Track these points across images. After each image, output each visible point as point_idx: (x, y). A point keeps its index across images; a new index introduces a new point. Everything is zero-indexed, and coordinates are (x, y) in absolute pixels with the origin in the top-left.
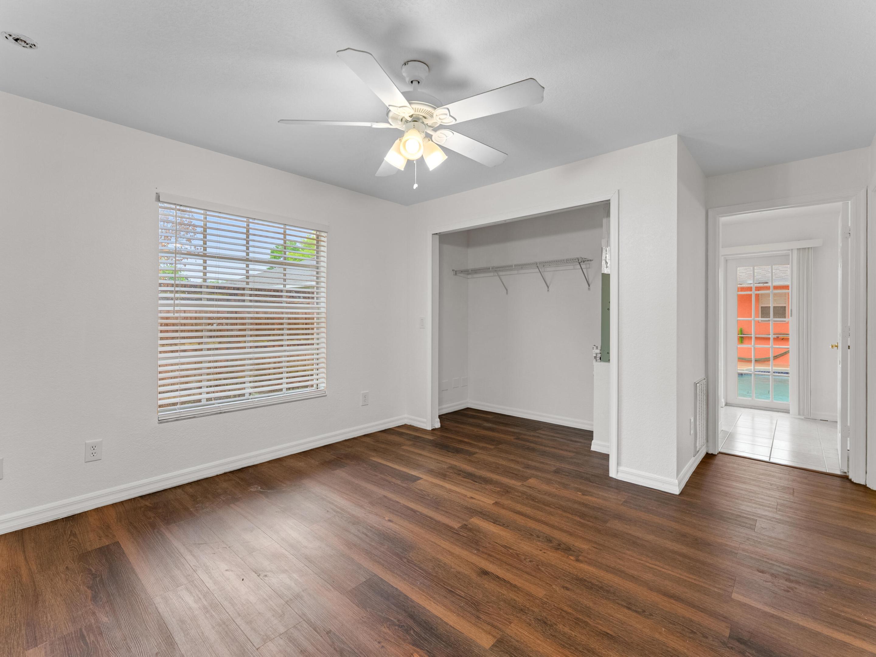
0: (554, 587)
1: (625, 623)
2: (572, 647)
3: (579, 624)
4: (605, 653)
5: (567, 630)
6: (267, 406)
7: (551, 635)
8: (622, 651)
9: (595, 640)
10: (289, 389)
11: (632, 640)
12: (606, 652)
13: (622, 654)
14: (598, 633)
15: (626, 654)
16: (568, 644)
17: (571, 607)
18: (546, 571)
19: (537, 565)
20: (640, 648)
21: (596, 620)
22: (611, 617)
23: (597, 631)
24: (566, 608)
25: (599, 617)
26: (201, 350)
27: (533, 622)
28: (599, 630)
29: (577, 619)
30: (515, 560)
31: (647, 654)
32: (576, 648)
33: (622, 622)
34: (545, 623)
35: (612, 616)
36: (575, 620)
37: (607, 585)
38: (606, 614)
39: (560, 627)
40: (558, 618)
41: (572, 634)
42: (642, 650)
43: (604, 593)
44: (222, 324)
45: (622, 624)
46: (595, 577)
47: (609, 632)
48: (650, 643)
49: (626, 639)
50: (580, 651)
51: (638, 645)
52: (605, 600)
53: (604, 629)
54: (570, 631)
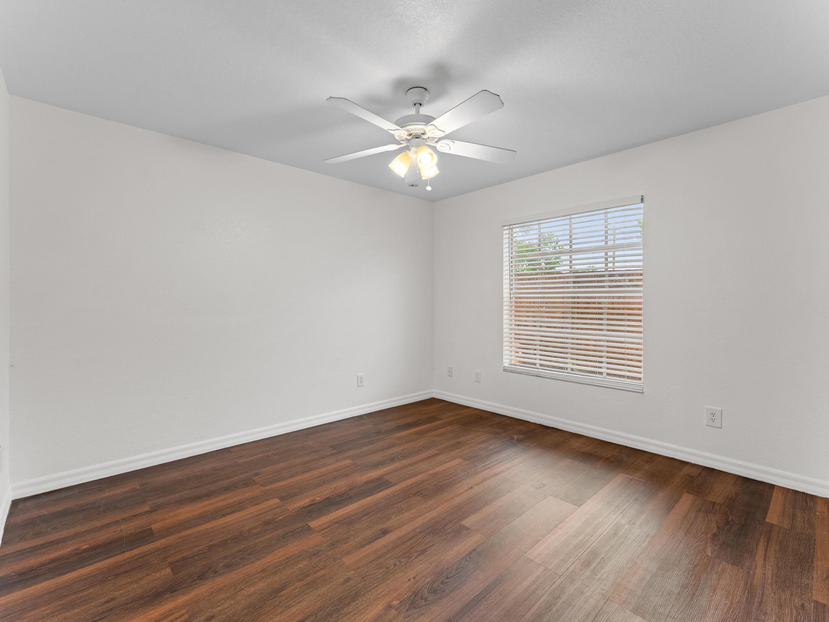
0: (353, 572)
1: (286, 609)
2: (284, 563)
3: (302, 575)
4: (268, 580)
5: (301, 565)
6: (573, 382)
7: (301, 555)
8: (262, 592)
9: (282, 579)
10: (608, 374)
11: (267, 605)
12: (268, 582)
13: (260, 591)
14: (287, 584)
15: (259, 594)
16: (289, 561)
17: (323, 576)
18: (376, 573)
19: (388, 568)
20: (257, 607)
21: (299, 588)
22: (297, 601)
23: (289, 584)
24: (322, 572)
25: (303, 592)
26: (535, 326)
27: (319, 549)
28: (289, 585)
29: (308, 575)
30: (400, 554)
31: (249, 609)
32: (282, 565)
33: (288, 608)
34: (314, 555)
35: (298, 603)
36: (307, 573)
37: (340, 618)
38: (303, 599)
39: (306, 562)
40: (314, 564)
41: (295, 567)
42: (254, 607)
43: (329, 610)
44: (549, 307)
45: (286, 607)
46: (355, 612)
47: (284, 592)
48: (256, 618)
49: (270, 601)
50: (278, 566)
51: (261, 607)
52: (319, 606)
53: (288, 590)
54: (299, 566)
